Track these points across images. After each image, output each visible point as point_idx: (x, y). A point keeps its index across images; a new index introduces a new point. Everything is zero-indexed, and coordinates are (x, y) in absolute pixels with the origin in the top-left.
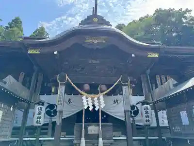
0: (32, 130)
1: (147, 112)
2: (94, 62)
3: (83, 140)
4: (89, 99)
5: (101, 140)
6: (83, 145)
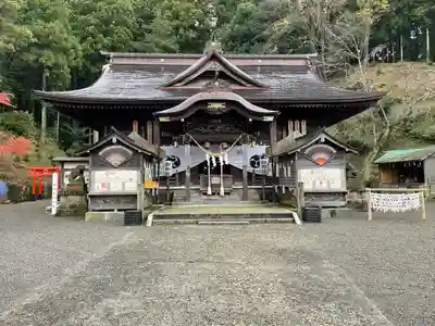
2: (215, 120)
3: (209, 188)
5: (222, 189)
6: (210, 192)
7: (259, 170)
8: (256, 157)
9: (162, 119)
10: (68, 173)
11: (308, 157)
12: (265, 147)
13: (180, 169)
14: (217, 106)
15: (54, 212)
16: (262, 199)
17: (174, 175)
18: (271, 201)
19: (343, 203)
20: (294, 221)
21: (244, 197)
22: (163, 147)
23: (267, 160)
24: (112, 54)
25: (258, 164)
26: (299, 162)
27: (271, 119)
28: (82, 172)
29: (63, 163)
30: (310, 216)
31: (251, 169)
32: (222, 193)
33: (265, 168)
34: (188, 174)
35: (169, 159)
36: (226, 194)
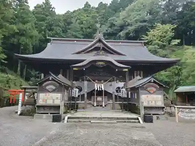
0: (73, 98)
3: (95, 103)
5: (103, 103)
6: (95, 105)
7: (120, 94)
8: (119, 88)
9: (75, 69)
10: (27, 94)
11: (145, 89)
12: (123, 83)
13: (82, 93)
14: (101, 63)
15: (19, 113)
16: (122, 109)
17: (79, 96)
18: (126, 110)
19: (163, 113)
20: (139, 122)
21: (113, 108)
22: (74, 82)
23: (124, 89)
24: (52, 38)
25: (120, 91)
26: (141, 91)
27: (127, 70)
28: (34, 94)
29: (25, 89)
30: (148, 119)
31: (116, 94)
33: (123, 93)
34: (86, 96)
35: (77, 88)
36: (105, 106)
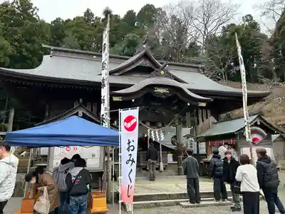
1: (191, 144)
2: (156, 104)
4: (152, 132)
12: (188, 129)
14: (162, 91)
21: (179, 173)
24: (52, 48)
27: (204, 105)
32: (162, 168)
36: (164, 169)
